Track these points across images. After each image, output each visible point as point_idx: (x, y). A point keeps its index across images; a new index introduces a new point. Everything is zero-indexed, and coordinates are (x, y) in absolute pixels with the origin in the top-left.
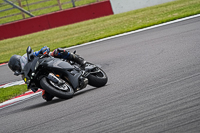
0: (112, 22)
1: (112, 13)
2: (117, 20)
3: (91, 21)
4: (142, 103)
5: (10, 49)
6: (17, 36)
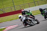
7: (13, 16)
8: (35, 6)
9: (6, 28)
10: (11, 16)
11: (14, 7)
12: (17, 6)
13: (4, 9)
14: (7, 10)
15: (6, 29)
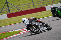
0: (46, 13)
1: (46, 10)
2: (47, 13)
3: (39, 12)
4: (55, 37)
5: (14, 20)
6: (17, 16)
7: (32, 15)
8: (60, 2)
9: (22, 30)
10: (29, 15)
11: (33, 3)
12: (36, 2)
13: (19, 6)
14: (23, 7)
15: (22, 32)
